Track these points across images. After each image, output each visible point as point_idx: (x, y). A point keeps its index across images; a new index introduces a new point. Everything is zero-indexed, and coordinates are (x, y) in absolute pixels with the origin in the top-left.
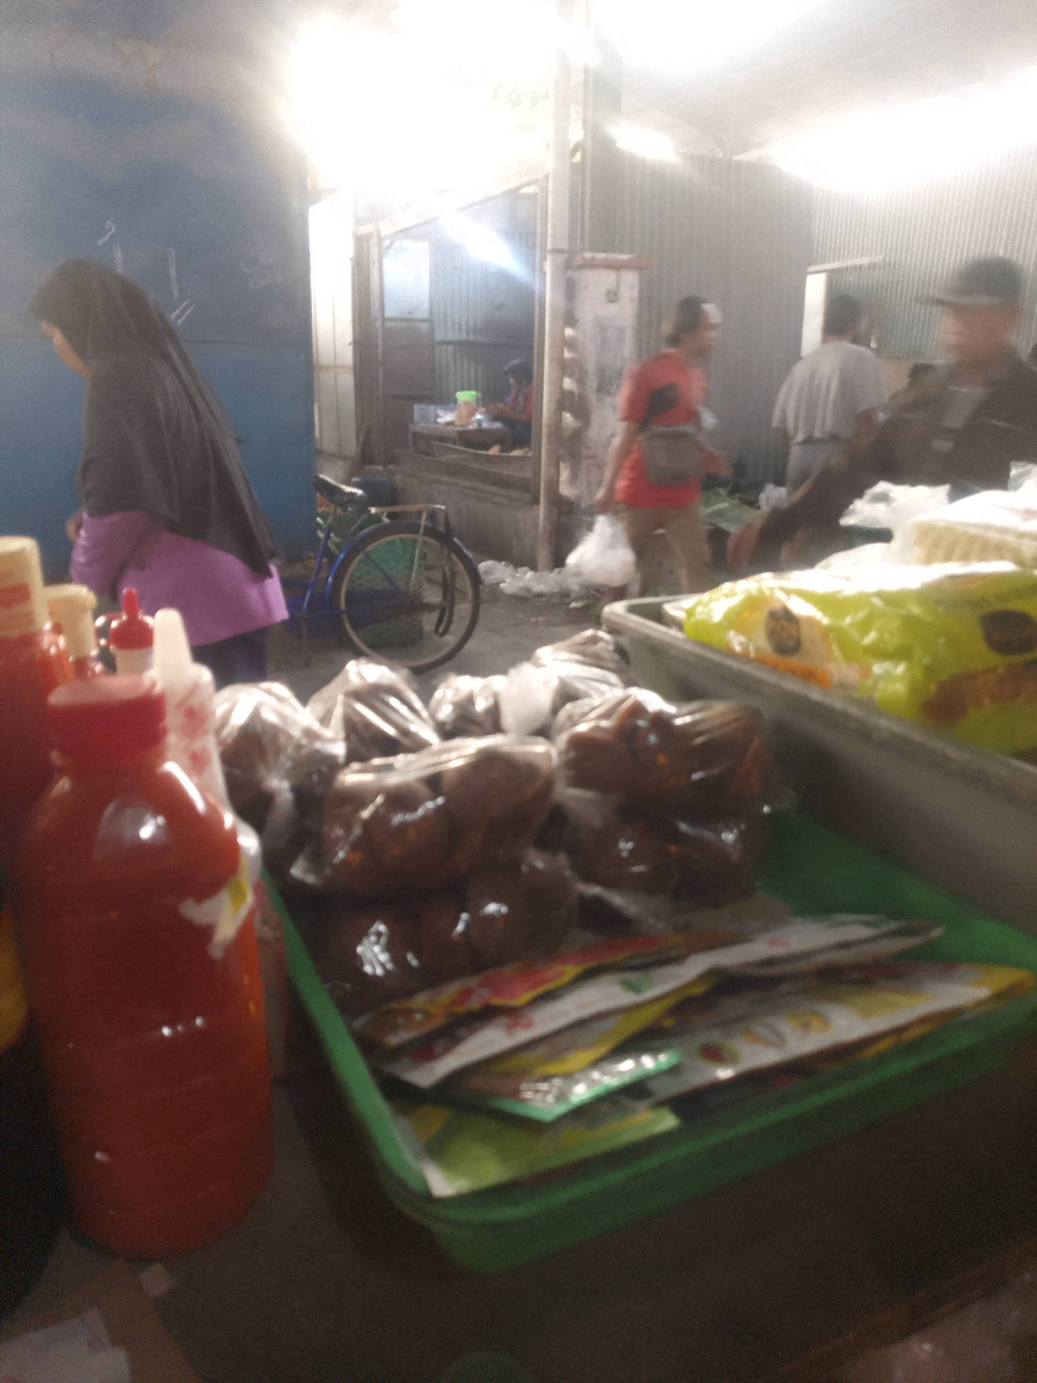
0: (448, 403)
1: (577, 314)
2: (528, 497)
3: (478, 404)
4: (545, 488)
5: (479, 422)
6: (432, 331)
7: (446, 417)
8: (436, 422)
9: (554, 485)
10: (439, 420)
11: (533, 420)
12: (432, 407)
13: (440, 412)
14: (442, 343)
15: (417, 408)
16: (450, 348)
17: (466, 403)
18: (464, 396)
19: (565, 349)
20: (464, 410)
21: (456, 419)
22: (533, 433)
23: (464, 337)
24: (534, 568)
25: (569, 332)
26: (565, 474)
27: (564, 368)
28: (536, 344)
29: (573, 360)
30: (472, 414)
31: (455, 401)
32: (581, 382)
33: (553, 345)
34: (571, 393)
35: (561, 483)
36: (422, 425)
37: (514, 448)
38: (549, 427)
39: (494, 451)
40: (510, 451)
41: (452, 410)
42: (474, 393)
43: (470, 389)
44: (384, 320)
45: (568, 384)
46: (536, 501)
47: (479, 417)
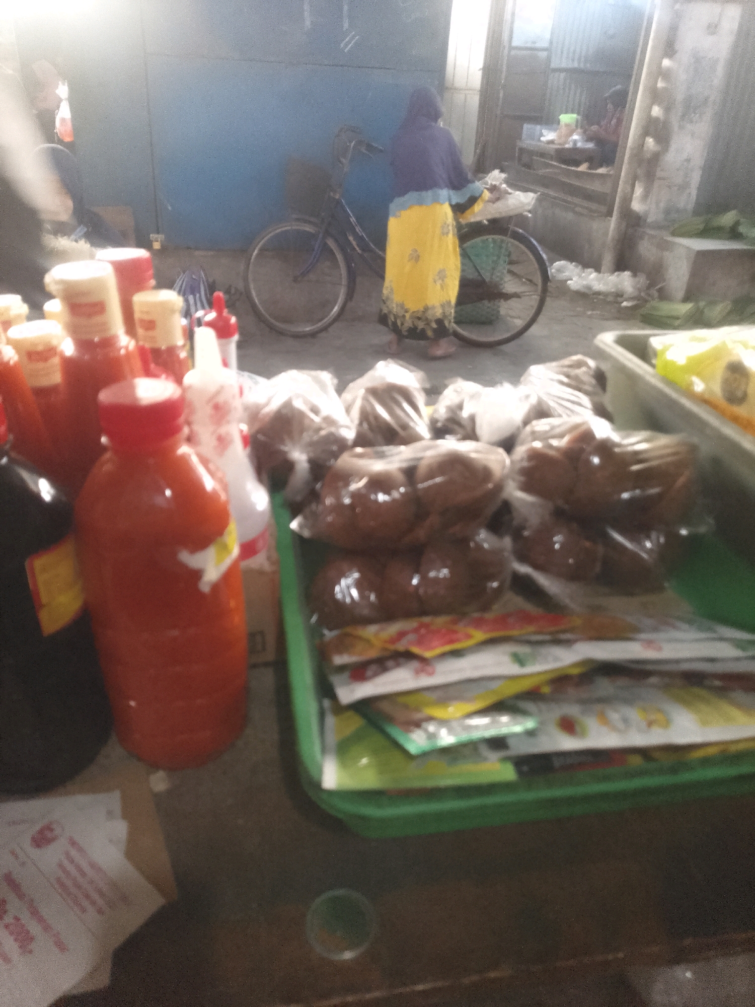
0: (552, 123)
1: (677, 46)
2: (603, 209)
3: (577, 126)
4: (620, 203)
5: (575, 142)
6: (549, 59)
7: (549, 135)
8: (539, 140)
9: (627, 200)
10: (542, 139)
11: (620, 143)
12: (538, 127)
13: (544, 132)
14: (555, 70)
15: (526, 126)
16: (563, 75)
17: (567, 125)
18: (567, 119)
19: (660, 79)
20: (564, 130)
21: (556, 138)
22: (617, 155)
23: (576, 65)
24: (598, 269)
25: (666, 62)
26: (639, 191)
27: (655, 96)
28: (634, 73)
29: (665, 89)
30: (571, 134)
31: (559, 122)
32: (668, 110)
33: (649, 74)
34: (657, 119)
35: (634, 198)
36: (528, 142)
37: (601, 166)
38: (632, 149)
39: (583, 168)
40: (596, 169)
41: (555, 130)
42: (575, 116)
43: (573, 112)
44: (511, 48)
45: (656, 111)
46: (610, 214)
47: (576, 137)
